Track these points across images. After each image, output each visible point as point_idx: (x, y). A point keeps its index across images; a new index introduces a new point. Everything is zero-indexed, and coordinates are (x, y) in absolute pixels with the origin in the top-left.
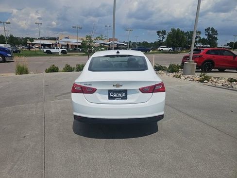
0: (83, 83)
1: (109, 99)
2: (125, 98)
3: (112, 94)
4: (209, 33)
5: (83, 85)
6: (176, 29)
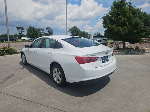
0: (90, 55)
1: (103, 63)
2: (108, 60)
3: (103, 60)
4: (48, 30)
5: (90, 56)
6: (33, 27)
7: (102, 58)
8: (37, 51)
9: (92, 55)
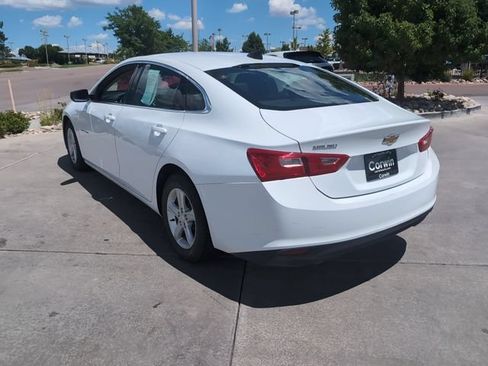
0: (307, 143)
1: (369, 180)
3: (373, 166)
5: (308, 150)
7: (367, 158)
8: (113, 117)
9: (317, 144)
